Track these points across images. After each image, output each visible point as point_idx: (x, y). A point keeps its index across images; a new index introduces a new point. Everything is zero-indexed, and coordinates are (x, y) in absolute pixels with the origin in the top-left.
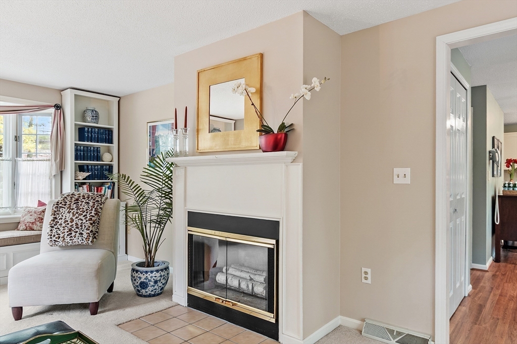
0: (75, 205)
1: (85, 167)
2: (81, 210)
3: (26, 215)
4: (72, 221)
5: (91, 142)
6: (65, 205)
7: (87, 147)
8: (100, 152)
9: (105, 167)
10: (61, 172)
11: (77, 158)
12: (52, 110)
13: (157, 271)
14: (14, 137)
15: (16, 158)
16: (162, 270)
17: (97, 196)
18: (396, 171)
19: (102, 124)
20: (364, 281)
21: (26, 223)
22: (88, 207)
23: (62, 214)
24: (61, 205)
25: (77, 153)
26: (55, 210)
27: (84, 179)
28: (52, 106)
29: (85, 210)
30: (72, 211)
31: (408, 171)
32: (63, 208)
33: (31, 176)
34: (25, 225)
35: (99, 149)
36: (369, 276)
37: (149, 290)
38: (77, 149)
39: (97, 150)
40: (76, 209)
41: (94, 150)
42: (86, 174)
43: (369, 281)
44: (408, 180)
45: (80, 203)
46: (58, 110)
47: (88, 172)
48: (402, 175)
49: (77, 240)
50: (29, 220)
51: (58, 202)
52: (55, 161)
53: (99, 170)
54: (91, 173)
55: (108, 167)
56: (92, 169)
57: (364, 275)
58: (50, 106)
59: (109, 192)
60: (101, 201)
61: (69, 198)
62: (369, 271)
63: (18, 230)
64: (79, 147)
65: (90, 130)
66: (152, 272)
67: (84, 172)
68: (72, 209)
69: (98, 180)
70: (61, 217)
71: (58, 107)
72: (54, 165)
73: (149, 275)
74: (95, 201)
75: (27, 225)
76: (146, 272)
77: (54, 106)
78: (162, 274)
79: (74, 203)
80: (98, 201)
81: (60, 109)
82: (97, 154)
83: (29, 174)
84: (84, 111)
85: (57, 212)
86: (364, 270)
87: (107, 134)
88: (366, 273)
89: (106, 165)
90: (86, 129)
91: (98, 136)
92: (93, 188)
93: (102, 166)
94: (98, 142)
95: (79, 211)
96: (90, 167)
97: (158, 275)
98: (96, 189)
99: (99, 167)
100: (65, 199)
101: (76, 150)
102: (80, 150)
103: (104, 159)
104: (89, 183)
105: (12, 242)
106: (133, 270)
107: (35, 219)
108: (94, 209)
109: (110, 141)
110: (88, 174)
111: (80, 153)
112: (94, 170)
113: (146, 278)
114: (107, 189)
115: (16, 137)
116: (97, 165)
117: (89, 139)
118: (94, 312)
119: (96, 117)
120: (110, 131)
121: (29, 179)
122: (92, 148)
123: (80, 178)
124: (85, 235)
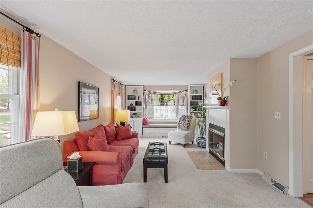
1: (193, 107)
4: (183, 123)
6: (182, 118)
7: (194, 101)
10: (188, 109)
11: (191, 105)
12: (185, 91)
13: (203, 140)
15: (178, 105)
16: (204, 140)
18: (276, 113)
19: (199, 94)
20: (265, 157)
29: (186, 120)
31: (279, 113)
33: (181, 110)
36: (267, 156)
37: (200, 145)
38: (191, 102)
39: (197, 102)
40: (184, 120)
42: (194, 109)
43: (267, 158)
44: (279, 117)
48: (278, 115)
49: (184, 128)
52: (186, 106)
57: (265, 155)
58: (184, 91)
59: (200, 115)
62: (267, 153)
66: (201, 140)
69: (197, 111)
70: (181, 121)
73: (200, 141)
76: (200, 140)
78: (204, 141)
79: (184, 118)
80: (190, 118)
81: (187, 91)
86: (265, 153)
88: (266, 154)
90: (195, 96)
91: (197, 98)
92: (195, 114)
94: (197, 100)
96: (195, 107)
97: (203, 141)
103: (199, 105)
104: (195, 112)
106: (197, 139)
109: (201, 99)
113: (199, 141)
115: (178, 100)
116: (197, 107)
118: (184, 147)
119: (196, 92)
120: (201, 96)
123: (192, 110)
124: (185, 127)
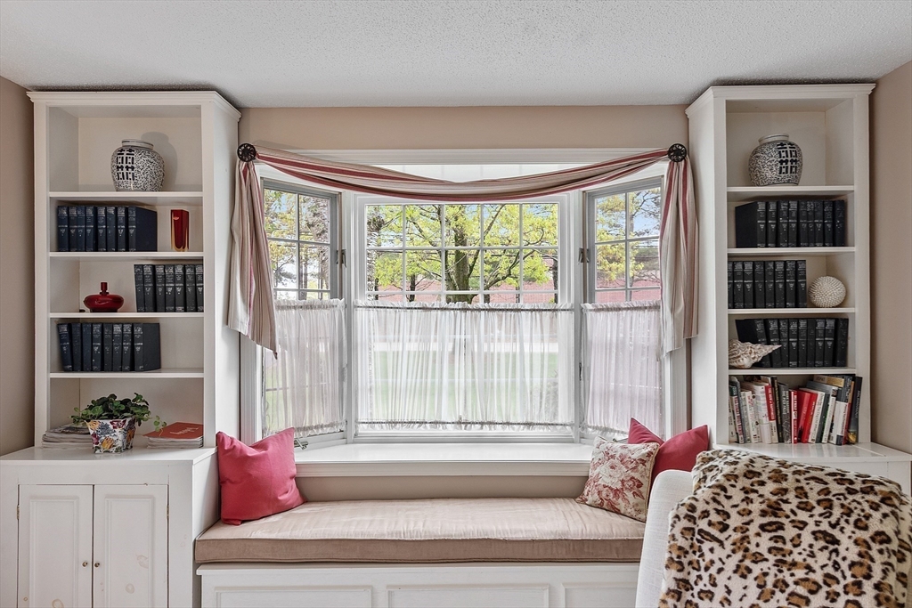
0: (766, 536)
1: (760, 327)
2: (800, 573)
3: (600, 463)
5: (777, 246)
6: (724, 528)
7: (765, 264)
8: (804, 277)
9: (820, 324)
10: (689, 343)
11: (735, 299)
12: (661, 168)
14: (578, 251)
15: (582, 305)
17: (875, 507)
19: (811, 185)
21: (601, 488)
22: (836, 566)
23: (713, 570)
24: (703, 524)
25: (734, 285)
26: (681, 542)
27: (756, 365)
28: (662, 154)
29: (818, 577)
30: (756, 569)
32: (715, 545)
33: (614, 350)
34: (599, 493)
35: (800, 267)
38: (735, 271)
39: (797, 270)
40: (772, 558)
41: (785, 272)
42: (763, 350)
45: (790, 532)
46: (678, 161)
47: (769, 343)
50: (608, 481)
51: (692, 508)
52: (673, 310)
53: (803, 334)
54: (777, 347)
55: (831, 324)
56: (779, 331)
58: (658, 156)
59: (840, 410)
60: (897, 533)
61: (737, 496)
63: (584, 501)
64: (739, 266)
65: (773, 207)
67: (755, 342)
68: (758, 559)
69: (798, 366)
70: (704, 584)
71: (679, 154)
72: (670, 323)
74: (866, 535)
75: (604, 495)
77: (669, 152)
79: (762, 527)
80: (882, 537)
81: (684, 158)
82: (797, 284)
83: (611, 344)
84: (755, 152)
85: (691, 557)
87: (829, 215)
89: (825, 317)
90: (761, 207)
91: (798, 224)
92: (784, 393)
93: (812, 320)
94: (798, 246)
95: (786, 575)
96: (773, 326)
98: (794, 397)
99: (803, 324)
100: (721, 498)
101: (733, 275)
102: (744, 276)
103: (818, 298)
104: (773, 378)
105: (562, 554)
107: (623, 481)
108: (868, 586)
109: (838, 236)
110: (768, 349)
111: (744, 284)
112: (785, 335)
114: (832, 399)
115: (582, 251)
116: (797, 318)
117: (771, 236)
119: (791, 162)
120: (838, 205)
121: (610, 355)
122: (780, 267)
123: (746, 361)
